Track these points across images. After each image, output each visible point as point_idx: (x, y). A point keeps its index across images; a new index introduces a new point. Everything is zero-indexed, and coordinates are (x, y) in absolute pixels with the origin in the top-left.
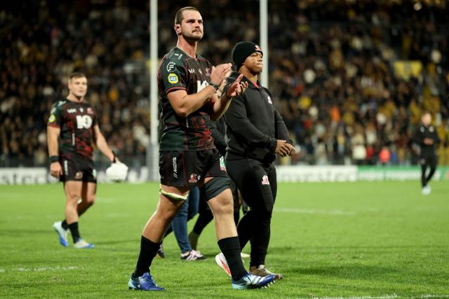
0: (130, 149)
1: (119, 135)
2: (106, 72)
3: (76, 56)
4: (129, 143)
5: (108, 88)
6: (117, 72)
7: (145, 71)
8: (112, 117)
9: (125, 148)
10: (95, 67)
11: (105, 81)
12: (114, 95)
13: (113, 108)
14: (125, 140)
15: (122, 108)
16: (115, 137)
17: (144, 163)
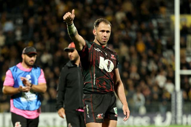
0: (156, 96)
1: (146, 83)
2: (134, 27)
3: (108, 11)
4: (155, 89)
5: (136, 41)
6: (144, 26)
7: (169, 25)
8: (139, 67)
9: (152, 94)
10: (124, 22)
11: (133, 34)
12: (141, 47)
13: (140, 58)
14: (151, 88)
15: (149, 58)
16: (143, 84)
17: (169, 109)
